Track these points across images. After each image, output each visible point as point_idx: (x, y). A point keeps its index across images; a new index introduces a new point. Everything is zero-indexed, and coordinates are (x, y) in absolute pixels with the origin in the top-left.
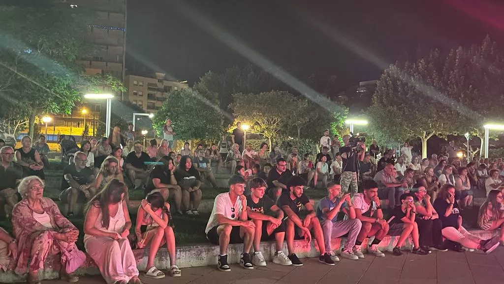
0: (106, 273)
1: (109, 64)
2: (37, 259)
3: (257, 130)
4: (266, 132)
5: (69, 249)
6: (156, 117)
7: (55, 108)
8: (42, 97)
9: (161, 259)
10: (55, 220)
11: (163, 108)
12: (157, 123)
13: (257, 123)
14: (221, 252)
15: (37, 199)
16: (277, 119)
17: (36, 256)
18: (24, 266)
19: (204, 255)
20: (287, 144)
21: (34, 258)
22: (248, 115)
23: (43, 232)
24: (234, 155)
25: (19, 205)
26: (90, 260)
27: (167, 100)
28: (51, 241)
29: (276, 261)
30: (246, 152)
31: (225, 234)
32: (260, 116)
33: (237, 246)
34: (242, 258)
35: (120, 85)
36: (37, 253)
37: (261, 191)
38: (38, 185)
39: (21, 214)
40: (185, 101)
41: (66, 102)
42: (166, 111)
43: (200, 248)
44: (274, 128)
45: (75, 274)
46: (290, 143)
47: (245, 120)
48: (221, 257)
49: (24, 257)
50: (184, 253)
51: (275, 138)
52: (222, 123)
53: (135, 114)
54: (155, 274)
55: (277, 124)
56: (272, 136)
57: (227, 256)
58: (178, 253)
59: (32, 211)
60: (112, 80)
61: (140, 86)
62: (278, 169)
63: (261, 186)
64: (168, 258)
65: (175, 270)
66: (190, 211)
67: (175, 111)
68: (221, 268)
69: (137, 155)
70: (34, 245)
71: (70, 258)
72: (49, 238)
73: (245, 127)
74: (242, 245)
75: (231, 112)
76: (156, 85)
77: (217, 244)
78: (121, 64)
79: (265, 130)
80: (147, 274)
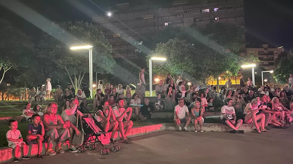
6: (275, 72)
12: (275, 75)
35: (257, 59)
42: (280, 68)
53: (262, 72)
60: (254, 57)
61: (254, 53)
76: (263, 52)
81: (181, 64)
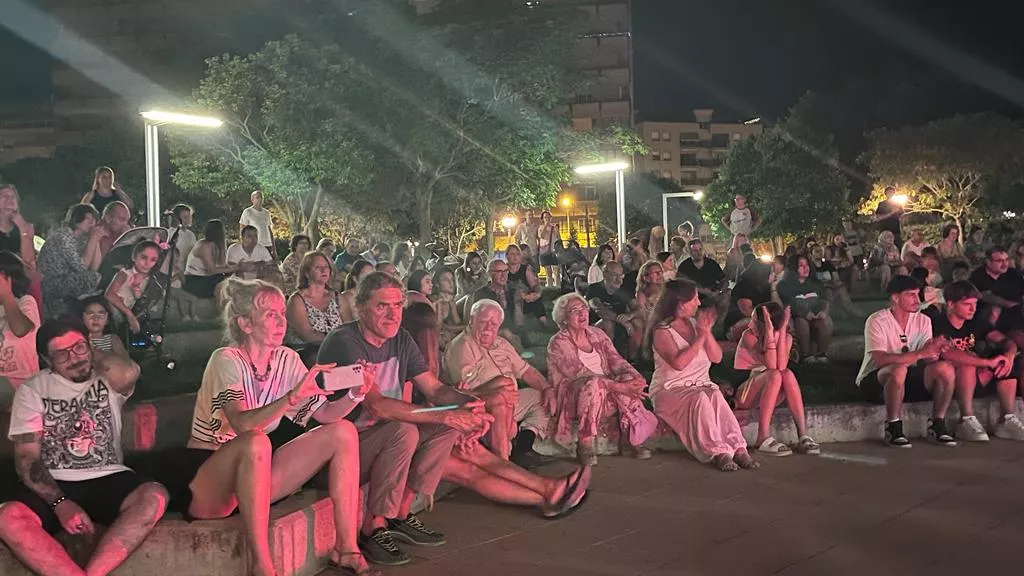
0: (694, 446)
1: (606, 106)
2: (587, 420)
3: (925, 204)
4: (948, 205)
5: (632, 408)
6: (708, 196)
7: (529, 197)
8: (507, 182)
9: (779, 428)
10: (610, 363)
11: (721, 178)
12: (709, 209)
13: (925, 190)
14: (890, 414)
15: (581, 329)
16: (973, 175)
17: (585, 416)
18: (567, 432)
19: (857, 421)
20: (1000, 227)
21: (583, 420)
22: (901, 173)
23: (590, 378)
24: (884, 254)
25: (557, 338)
26: (662, 425)
27: (727, 161)
28: (604, 392)
29: (1002, 433)
30: (909, 246)
31: (894, 382)
32: (932, 172)
33: (920, 406)
34: (931, 427)
35: (638, 143)
36: (586, 410)
37: (968, 307)
38: (579, 307)
39: (562, 352)
40: (765, 159)
41: (547, 185)
42: (727, 183)
43: (849, 410)
44: (967, 193)
45: (644, 446)
46: (1008, 225)
47: (897, 185)
48: (890, 424)
49: (565, 418)
50: (820, 417)
51: (970, 217)
52: (847, 195)
53: (665, 196)
54: (775, 449)
55: (974, 186)
56: (963, 213)
57: (901, 422)
58: (809, 418)
59: (576, 348)
60: (623, 135)
61: (665, 140)
62: (991, 270)
63: (968, 297)
64: (793, 425)
65: (808, 443)
66: (812, 357)
67: (744, 182)
68: (892, 442)
69: (696, 265)
70: (581, 398)
71: (634, 422)
72: (600, 388)
73: (900, 199)
74: (930, 405)
75: (864, 169)
76: (696, 135)
77: (880, 402)
78: (628, 103)
79: (945, 201)
80: (761, 448)
81: (308, 148)
